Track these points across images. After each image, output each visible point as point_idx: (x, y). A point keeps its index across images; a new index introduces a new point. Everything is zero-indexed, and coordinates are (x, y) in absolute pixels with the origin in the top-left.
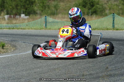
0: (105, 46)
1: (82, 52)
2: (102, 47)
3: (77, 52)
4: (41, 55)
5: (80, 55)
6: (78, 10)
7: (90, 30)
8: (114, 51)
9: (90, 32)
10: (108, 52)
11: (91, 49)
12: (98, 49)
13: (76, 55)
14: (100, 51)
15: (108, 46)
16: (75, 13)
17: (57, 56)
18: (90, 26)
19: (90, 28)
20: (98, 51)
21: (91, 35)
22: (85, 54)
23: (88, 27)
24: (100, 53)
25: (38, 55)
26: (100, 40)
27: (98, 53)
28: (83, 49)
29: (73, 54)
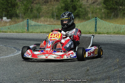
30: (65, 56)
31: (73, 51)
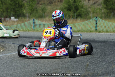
0: (84, 46)
1: (64, 51)
2: (81, 47)
3: (59, 51)
4: (25, 54)
5: (61, 55)
6: (60, 12)
7: (71, 32)
8: (92, 51)
9: (71, 33)
10: (87, 52)
11: (72, 49)
12: (78, 49)
13: (58, 54)
14: (79, 51)
15: (87, 46)
16: (58, 14)
17: (41, 55)
18: (71, 28)
19: (71, 30)
20: (78, 51)
21: (72, 36)
22: (66, 53)
23: (69, 28)
24: (80, 53)
25: (24, 54)
26: (80, 41)
27: (78, 53)
28: (64, 49)
29: (55, 53)
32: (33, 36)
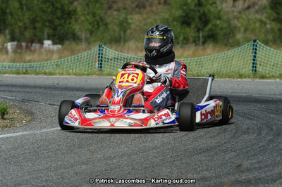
30: (152, 121)
31: (167, 110)
32: (98, 86)
